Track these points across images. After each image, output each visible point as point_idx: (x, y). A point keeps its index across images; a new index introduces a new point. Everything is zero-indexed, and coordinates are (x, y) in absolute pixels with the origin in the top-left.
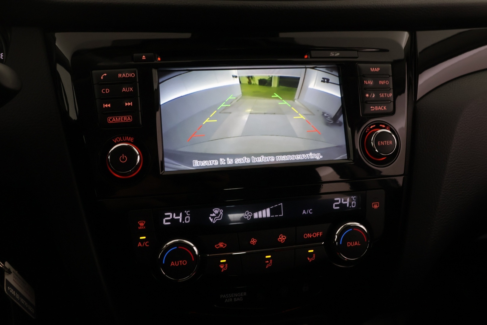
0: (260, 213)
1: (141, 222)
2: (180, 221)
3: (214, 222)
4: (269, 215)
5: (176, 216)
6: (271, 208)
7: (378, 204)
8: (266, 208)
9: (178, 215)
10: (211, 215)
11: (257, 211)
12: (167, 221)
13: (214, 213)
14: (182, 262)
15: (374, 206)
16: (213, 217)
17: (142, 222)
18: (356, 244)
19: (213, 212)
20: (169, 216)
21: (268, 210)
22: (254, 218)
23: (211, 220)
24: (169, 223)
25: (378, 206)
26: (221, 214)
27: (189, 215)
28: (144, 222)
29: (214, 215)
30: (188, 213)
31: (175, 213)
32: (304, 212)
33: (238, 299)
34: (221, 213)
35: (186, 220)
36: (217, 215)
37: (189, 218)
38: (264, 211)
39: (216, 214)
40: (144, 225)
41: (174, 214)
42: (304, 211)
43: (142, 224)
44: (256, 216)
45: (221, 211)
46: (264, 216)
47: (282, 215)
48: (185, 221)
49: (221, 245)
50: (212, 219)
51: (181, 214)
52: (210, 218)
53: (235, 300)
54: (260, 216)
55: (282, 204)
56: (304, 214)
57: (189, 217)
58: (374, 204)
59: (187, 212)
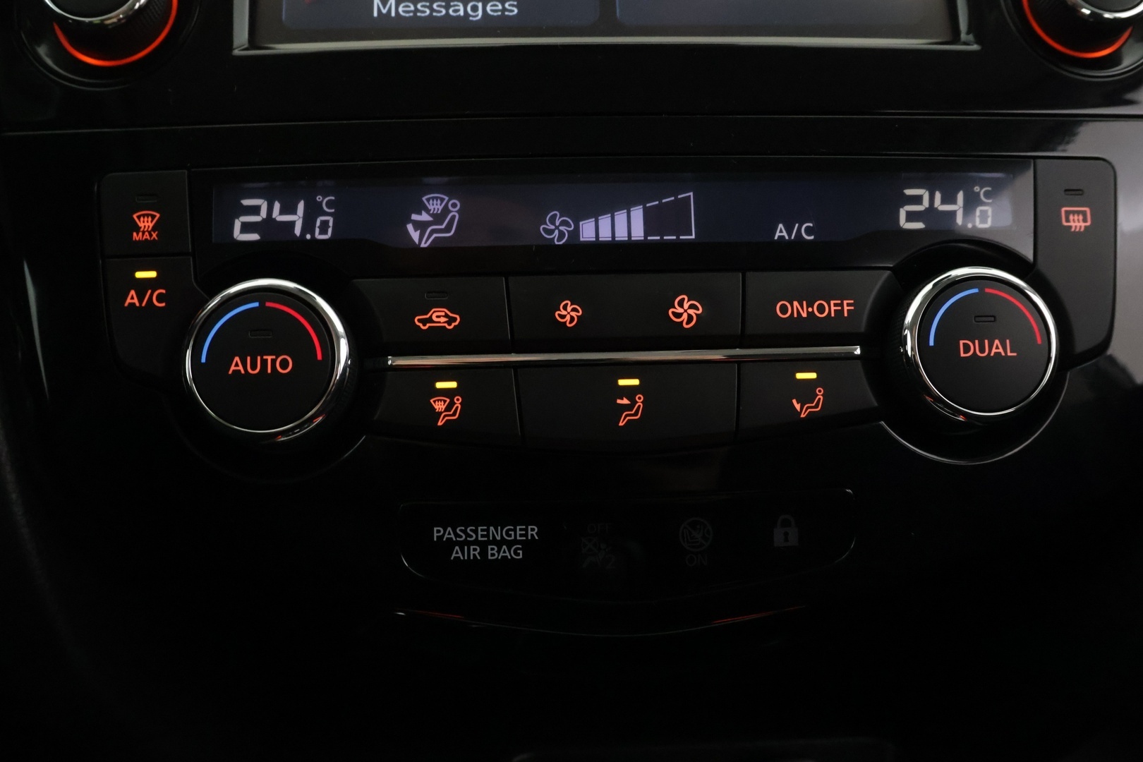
0: (605, 222)
1: (144, 216)
2: (298, 231)
3: (423, 245)
4: (638, 233)
5: (282, 212)
6: (648, 205)
7: (1084, 213)
8: (627, 205)
9: (288, 209)
10: (415, 217)
11: (595, 214)
12: (246, 228)
13: (428, 211)
14: (274, 362)
15: (1068, 220)
16: (421, 226)
17: (148, 215)
18: (997, 348)
19: (421, 208)
20: (255, 210)
21: (637, 214)
22: (582, 239)
23: (415, 235)
24: (254, 237)
25: (1085, 220)
26: (453, 217)
27: (333, 211)
28: (153, 217)
29: (424, 217)
30: (329, 204)
31: (279, 202)
32: (781, 232)
33: (506, 552)
34: (454, 212)
35: (317, 231)
36: (438, 218)
37: (331, 224)
38: (621, 217)
39: (431, 215)
40: (154, 229)
41: (277, 206)
42: (781, 226)
43: (145, 223)
44: (587, 231)
45: (454, 205)
46: (621, 235)
47: (693, 237)
48: (313, 234)
49: (439, 317)
50: (418, 232)
51: (301, 207)
52: (410, 227)
53: (493, 553)
54: (605, 235)
55: (691, 194)
56: (781, 237)
57: (331, 219)
58: (1068, 213)
59: (323, 200)
